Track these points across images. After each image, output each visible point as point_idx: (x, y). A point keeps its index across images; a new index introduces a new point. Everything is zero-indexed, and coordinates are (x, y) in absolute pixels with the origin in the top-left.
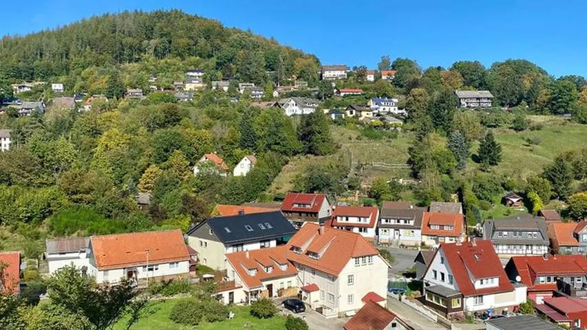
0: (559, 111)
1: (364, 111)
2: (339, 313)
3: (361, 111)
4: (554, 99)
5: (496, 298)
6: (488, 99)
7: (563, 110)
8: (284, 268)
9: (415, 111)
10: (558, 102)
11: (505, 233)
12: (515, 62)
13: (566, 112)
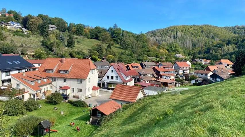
0: (79, 34)
1: (8, 25)
2: (86, 97)
3: (6, 26)
4: (77, 30)
5: (130, 83)
6: (55, 28)
7: (80, 34)
8: (45, 80)
9: (32, 28)
10: (79, 32)
11: (99, 67)
12: (58, 18)
13: (81, 35)
